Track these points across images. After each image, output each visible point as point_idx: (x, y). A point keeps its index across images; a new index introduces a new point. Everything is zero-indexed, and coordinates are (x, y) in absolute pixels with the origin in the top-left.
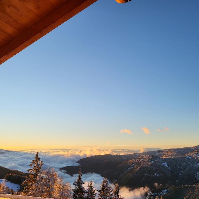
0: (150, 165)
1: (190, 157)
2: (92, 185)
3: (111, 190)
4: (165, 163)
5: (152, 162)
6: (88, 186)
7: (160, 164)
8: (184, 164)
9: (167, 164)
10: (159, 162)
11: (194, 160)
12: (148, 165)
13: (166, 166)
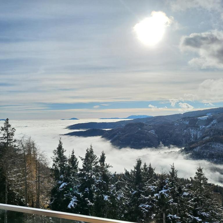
0: (137, 133)
1: (178, 124)
2: (74, 154)
3: (97, 158)
4: (153, 131)
5: (140, 129)
6: (69, 156)
7: (147, 131)
8: (171, 131)
9: (155, 131)
10: (147, 130)
11: (182, 127)
12: (135, 133)
13: (154, 133)
